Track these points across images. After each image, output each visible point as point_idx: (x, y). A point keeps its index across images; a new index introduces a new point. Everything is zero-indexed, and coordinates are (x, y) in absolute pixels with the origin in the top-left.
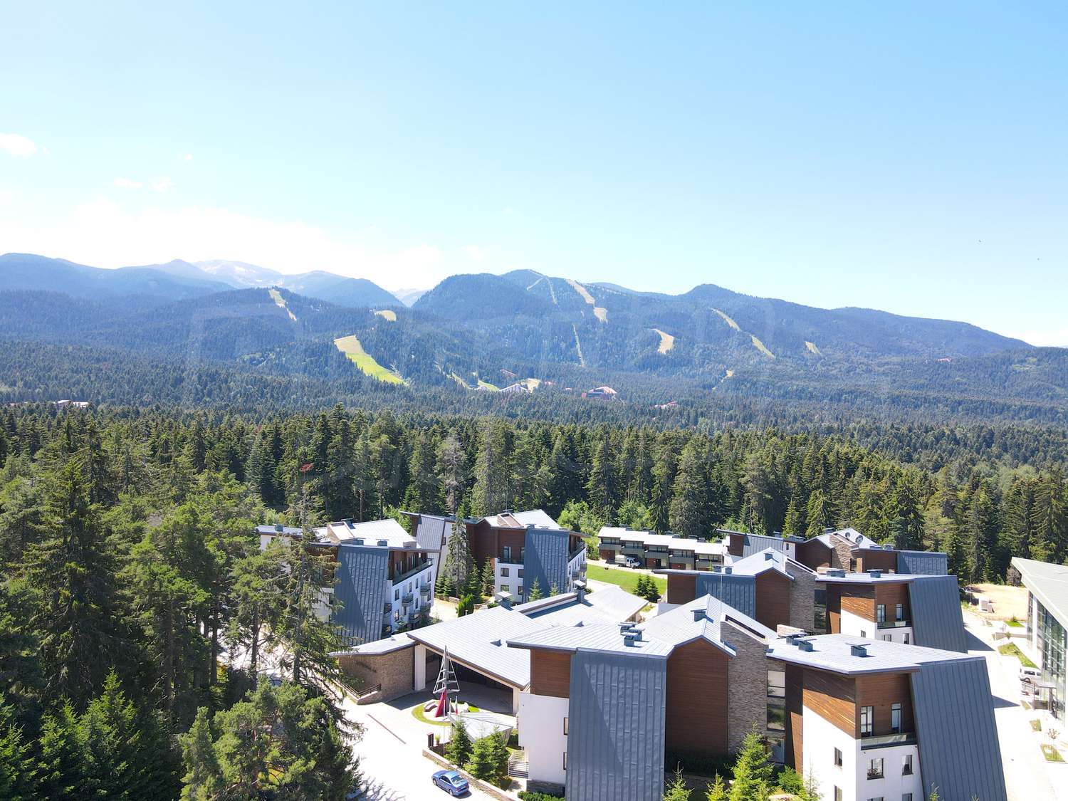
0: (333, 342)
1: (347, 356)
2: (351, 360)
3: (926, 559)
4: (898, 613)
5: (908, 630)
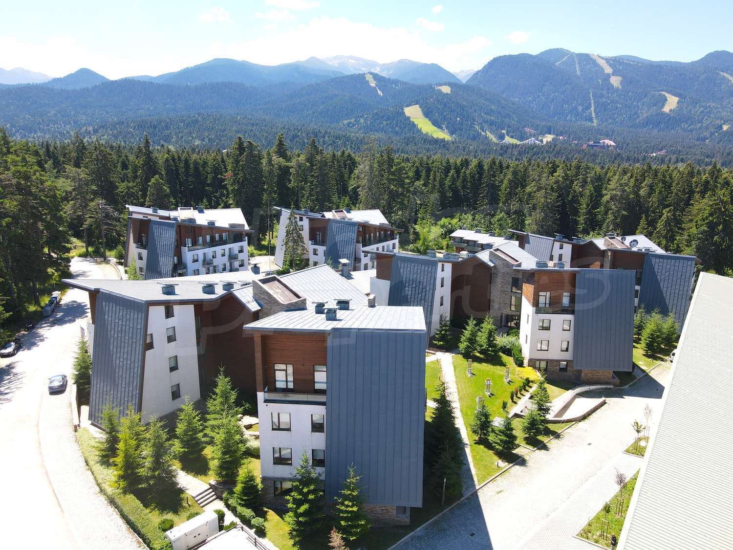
0: (403, 110)
1: (411, 120)
2: (414, 122)
3: (673, 261)
4: (566, 301)
5: (570, 317)
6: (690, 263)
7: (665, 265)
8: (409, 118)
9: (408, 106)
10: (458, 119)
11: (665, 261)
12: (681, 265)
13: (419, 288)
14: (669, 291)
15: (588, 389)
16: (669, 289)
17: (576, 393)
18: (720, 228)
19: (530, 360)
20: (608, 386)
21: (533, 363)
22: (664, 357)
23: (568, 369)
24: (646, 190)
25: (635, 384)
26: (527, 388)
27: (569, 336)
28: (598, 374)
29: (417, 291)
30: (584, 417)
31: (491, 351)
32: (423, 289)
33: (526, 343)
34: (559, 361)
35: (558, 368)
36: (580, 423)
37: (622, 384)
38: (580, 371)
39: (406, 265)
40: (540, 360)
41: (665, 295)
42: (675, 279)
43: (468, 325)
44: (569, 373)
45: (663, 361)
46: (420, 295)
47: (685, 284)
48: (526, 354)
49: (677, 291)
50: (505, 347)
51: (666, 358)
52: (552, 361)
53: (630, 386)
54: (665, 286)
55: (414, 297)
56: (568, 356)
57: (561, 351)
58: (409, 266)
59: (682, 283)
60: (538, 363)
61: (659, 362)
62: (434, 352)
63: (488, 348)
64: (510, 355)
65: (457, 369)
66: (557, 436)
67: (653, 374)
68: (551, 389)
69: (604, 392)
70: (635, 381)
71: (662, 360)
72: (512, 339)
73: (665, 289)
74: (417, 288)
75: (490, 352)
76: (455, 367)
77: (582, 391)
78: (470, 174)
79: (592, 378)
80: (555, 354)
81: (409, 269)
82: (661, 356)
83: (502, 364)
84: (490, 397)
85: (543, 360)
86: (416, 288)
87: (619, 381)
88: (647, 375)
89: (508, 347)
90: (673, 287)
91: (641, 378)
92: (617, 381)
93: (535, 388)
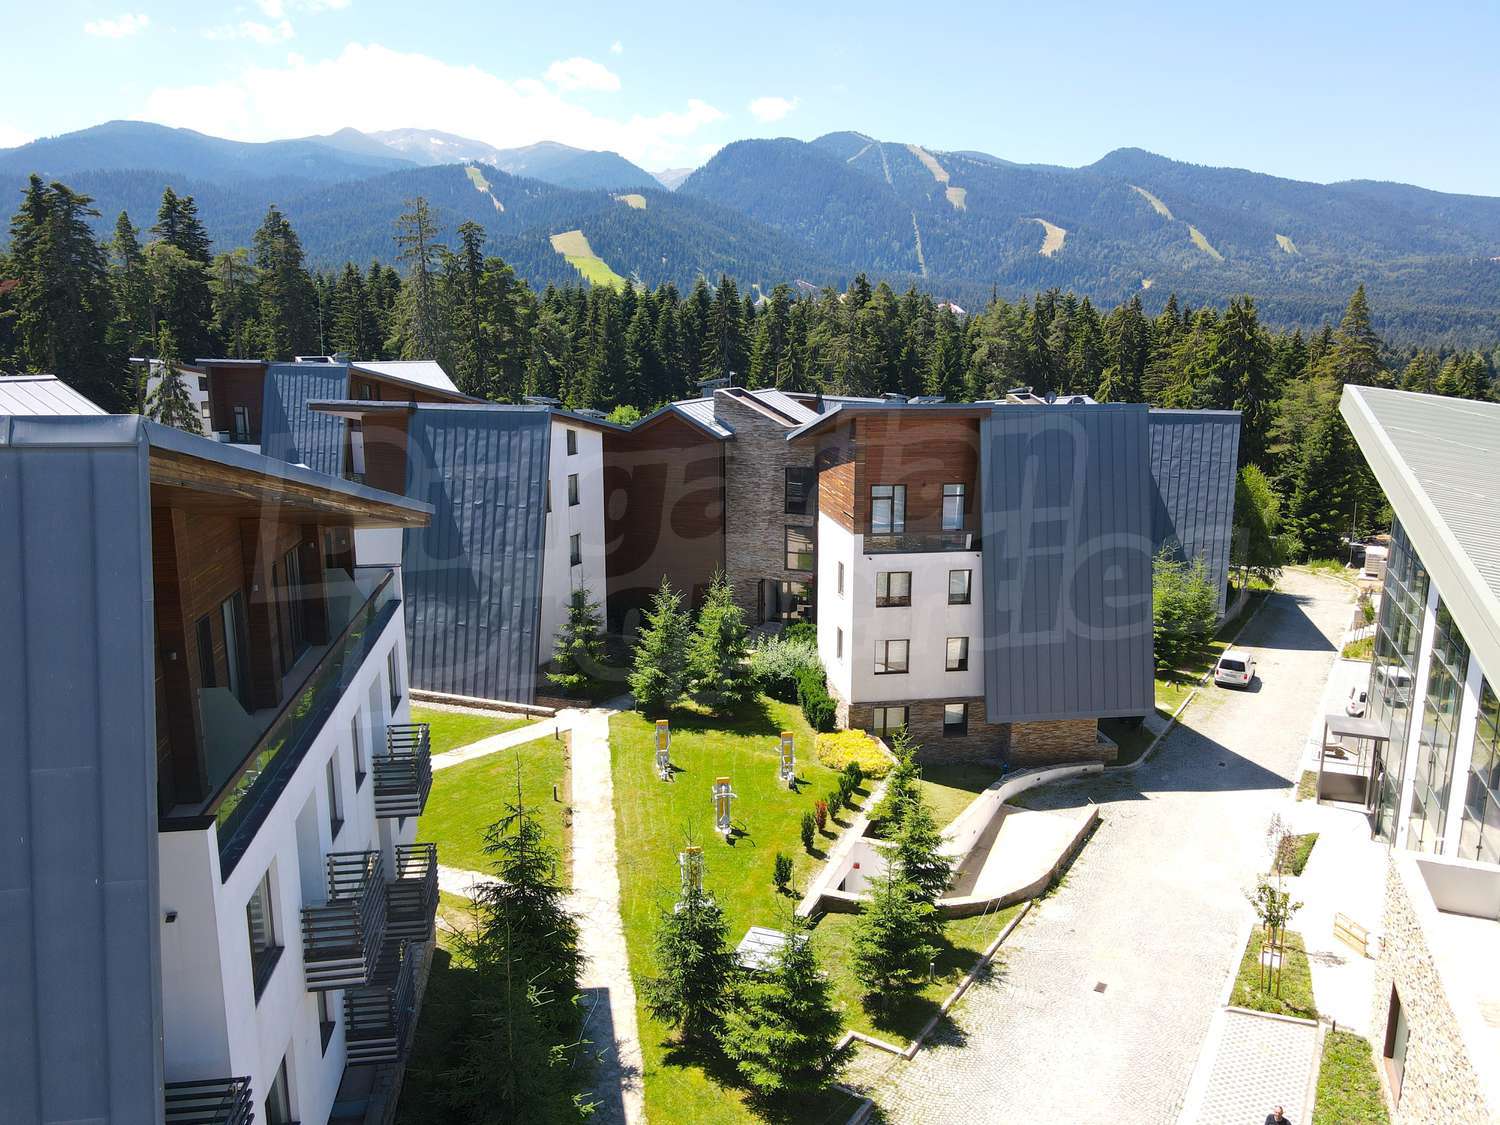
0: (548, 239)
1: (566, 260)
2: (573, 265)
3: (1188, 428)
4: (952, 510)
5: (966, 559)
6: (1228, 429)
7: (1168, 438)
8: (561, 256)
9: (558, 232)
10: (664, 260)
11: (1169, 428)
12: (1208, 435)
13: (496, 507)
14: (1182, 507)
15: (1036, 783)
16: (1183, 501)
17: (1005, 797)
18: (1245, 379)
19: (856, 708)
20: (1090, 768)
21: (863, 717)
22: (1198, 676)
23: (970, 724)
24: (1058, 337)
25: (1156, 753)
26: (855, 798)
27: (965, 620)
28: (1058, 733)
29: (489, 518)
30: (1053, 882)
31: (733, 689)
32: (507, 508)
33: (840, 655)
34: (941, 703)
35: (940, 724)
36: (1044, 904)
37: (1126, 756)
38: (1005, 729)
39: (450, 437)
40: (885, 705)
41: (1173, 518)
42: (1194, 475)
43: (656, 613)
44: (973, 739)
45: (1199, 685)
46: (499, 531)
47: (1221, 485)
48: (842, 688)
49: (1202, 505)
50: (776, 675)
51: (1204, 676)
52: (920, 702)
53: (1146, 760)
54: (1173, 493)
55: (483, 538)
56: (967, 684)
57: (948, 670)
58: (461, 440)
59: (1213, 483)
60: (878, 714)
61: (1193, 689)
62: (551, 710)
63: (723, 678)
64: (794, 701)
65: (621, 759)
66: (982, 969)
67: (1190, 720)
68: (934, 794)
69: (1081, 785)
70: (1155, 742)
71: (1198, 683)
72: (794, 649)
73: (1172, 503)
74: (490, 508)
75: (727, 694)
76: (615, 751)
77: (1018, 790)
78: (681, 318)
79: (1040, 747)
80: (930, 680)
81: (460, 450)
82: (1189, 673)
83: (771, 729)
84: (731, 842)
85: (894, 704)
86: (485, 509)
87: (1116, 749)
88: (1176, 724)
89: (784, 675)
90: (1192, 495)
91: (1167, 735)
92: (1110, 747)
93: (878, 796)
